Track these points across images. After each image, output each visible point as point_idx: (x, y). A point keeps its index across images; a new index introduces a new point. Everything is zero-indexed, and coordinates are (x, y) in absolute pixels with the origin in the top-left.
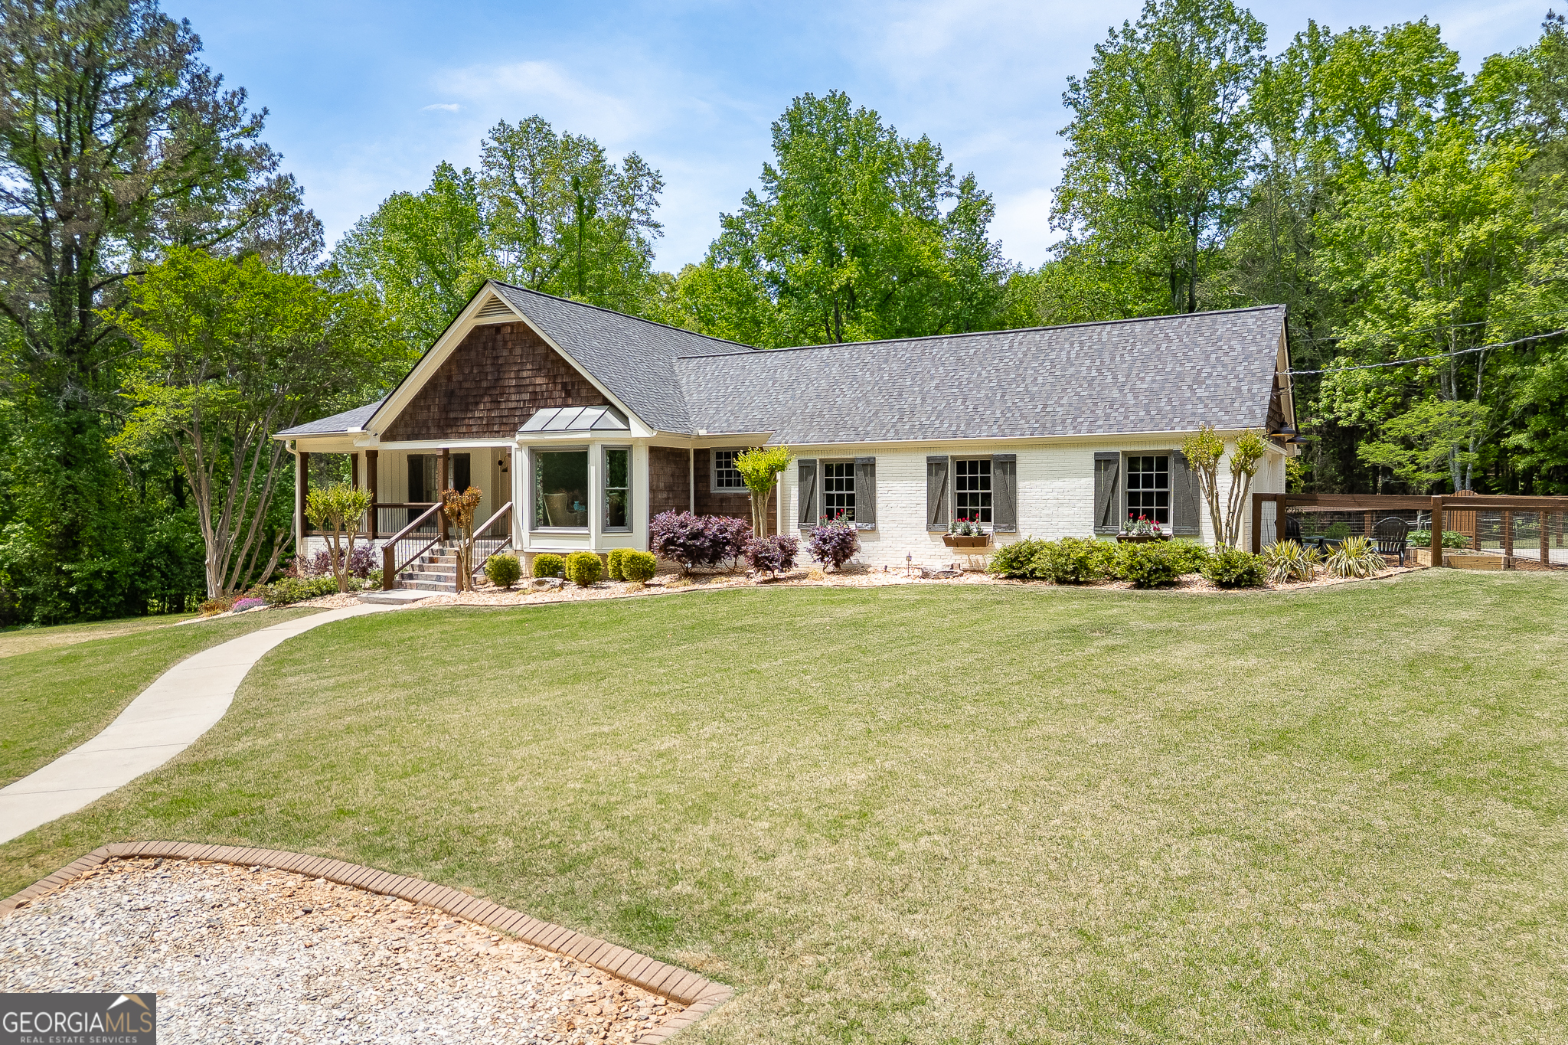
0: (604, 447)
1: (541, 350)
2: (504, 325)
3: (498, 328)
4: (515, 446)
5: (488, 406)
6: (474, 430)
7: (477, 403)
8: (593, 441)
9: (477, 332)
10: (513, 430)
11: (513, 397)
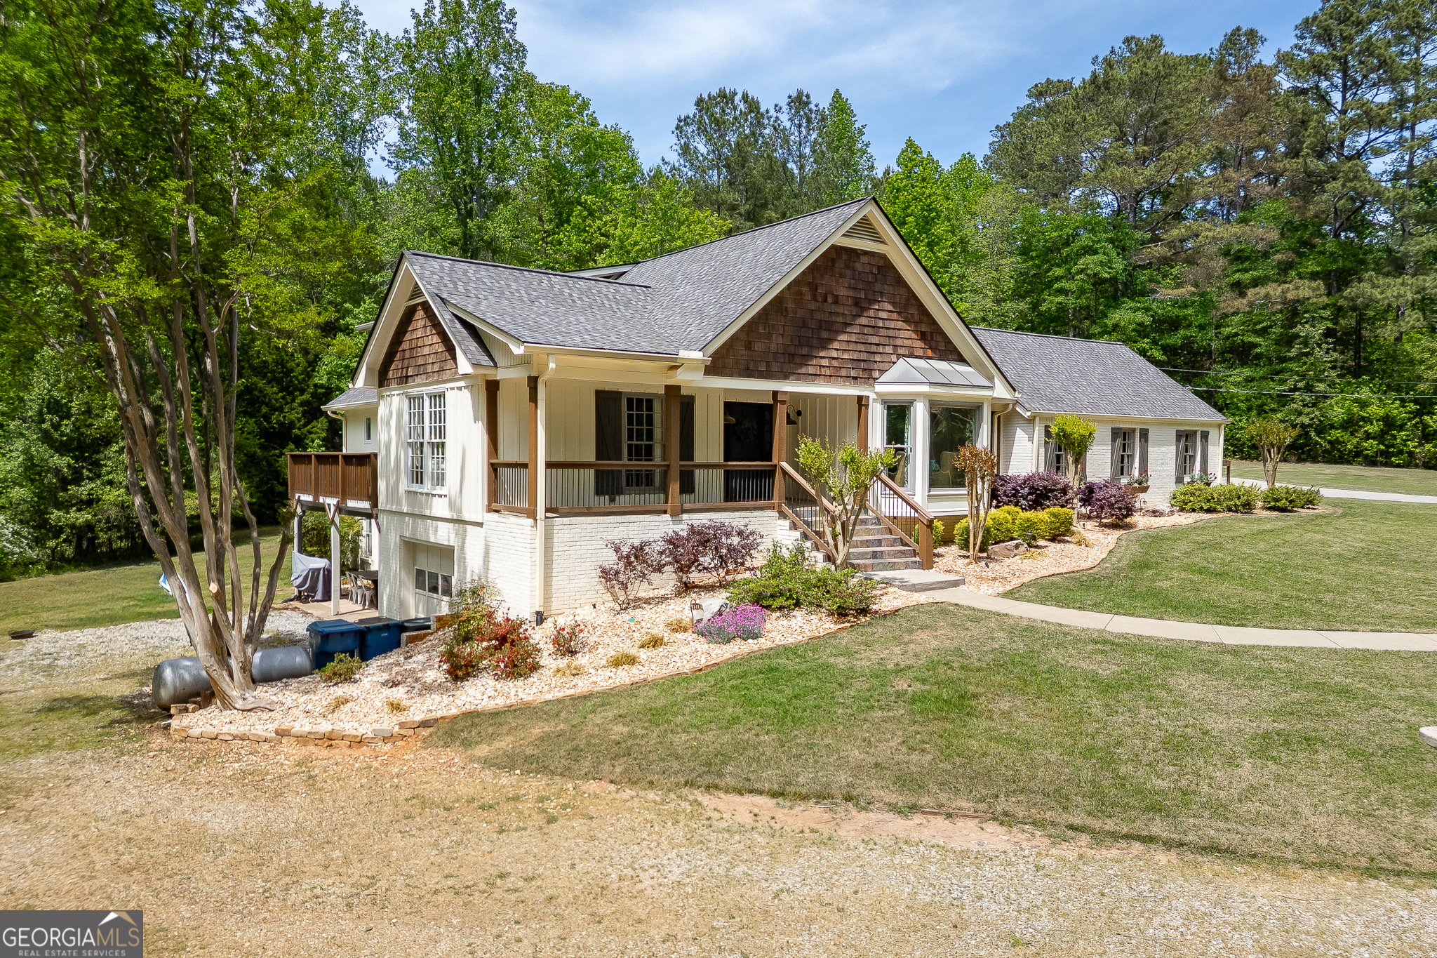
1: (903, 291)
2: (866, 252)
4: (872, 396)
5: (845, 346)
6: (827, 372)
7: (832, 341)
8: (987, 398)
10: (871, 378)
11: (873, 340)
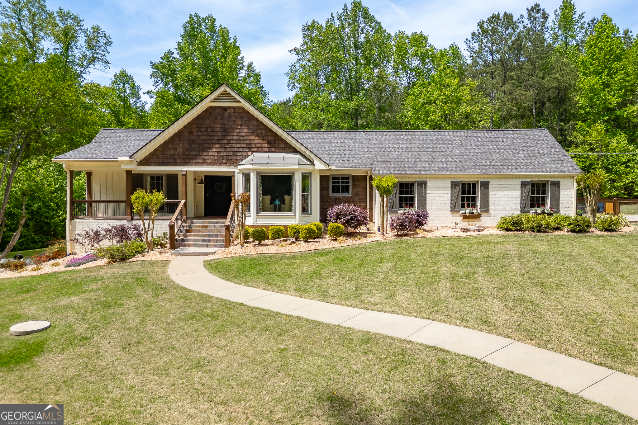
0: (302, 173)
1: (255, 122)
2: (230, 108)
3: (225, 109)
4: (236, 171)
5: (218, 150)
6: (209, 161)
7: (211, 148)
8: (297, 170)
9: (210, 111)
10: (235, 163)
11: (236, 146)
